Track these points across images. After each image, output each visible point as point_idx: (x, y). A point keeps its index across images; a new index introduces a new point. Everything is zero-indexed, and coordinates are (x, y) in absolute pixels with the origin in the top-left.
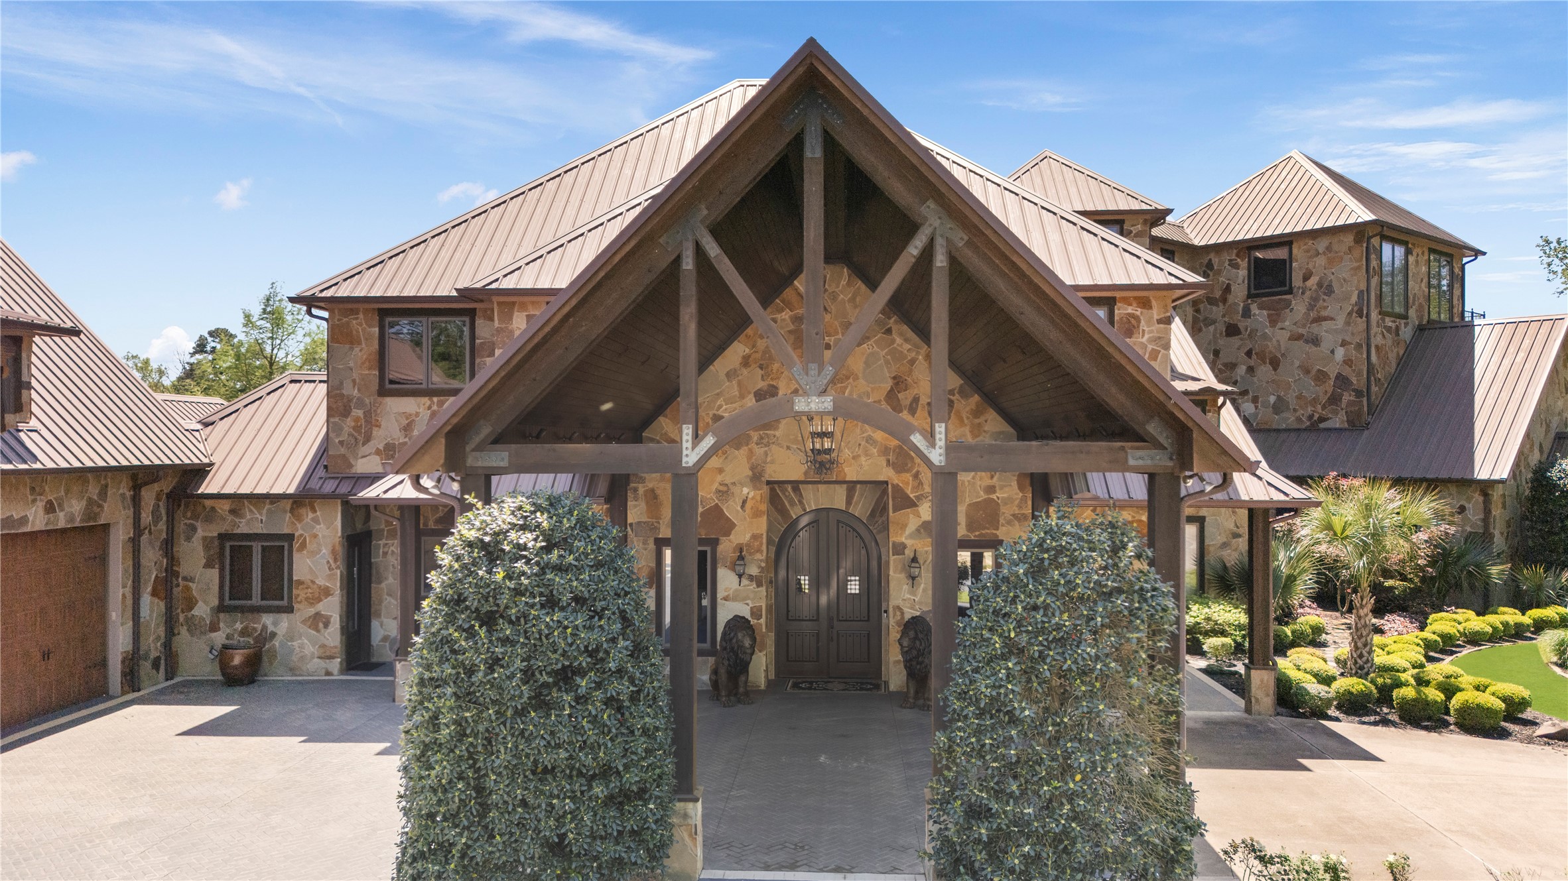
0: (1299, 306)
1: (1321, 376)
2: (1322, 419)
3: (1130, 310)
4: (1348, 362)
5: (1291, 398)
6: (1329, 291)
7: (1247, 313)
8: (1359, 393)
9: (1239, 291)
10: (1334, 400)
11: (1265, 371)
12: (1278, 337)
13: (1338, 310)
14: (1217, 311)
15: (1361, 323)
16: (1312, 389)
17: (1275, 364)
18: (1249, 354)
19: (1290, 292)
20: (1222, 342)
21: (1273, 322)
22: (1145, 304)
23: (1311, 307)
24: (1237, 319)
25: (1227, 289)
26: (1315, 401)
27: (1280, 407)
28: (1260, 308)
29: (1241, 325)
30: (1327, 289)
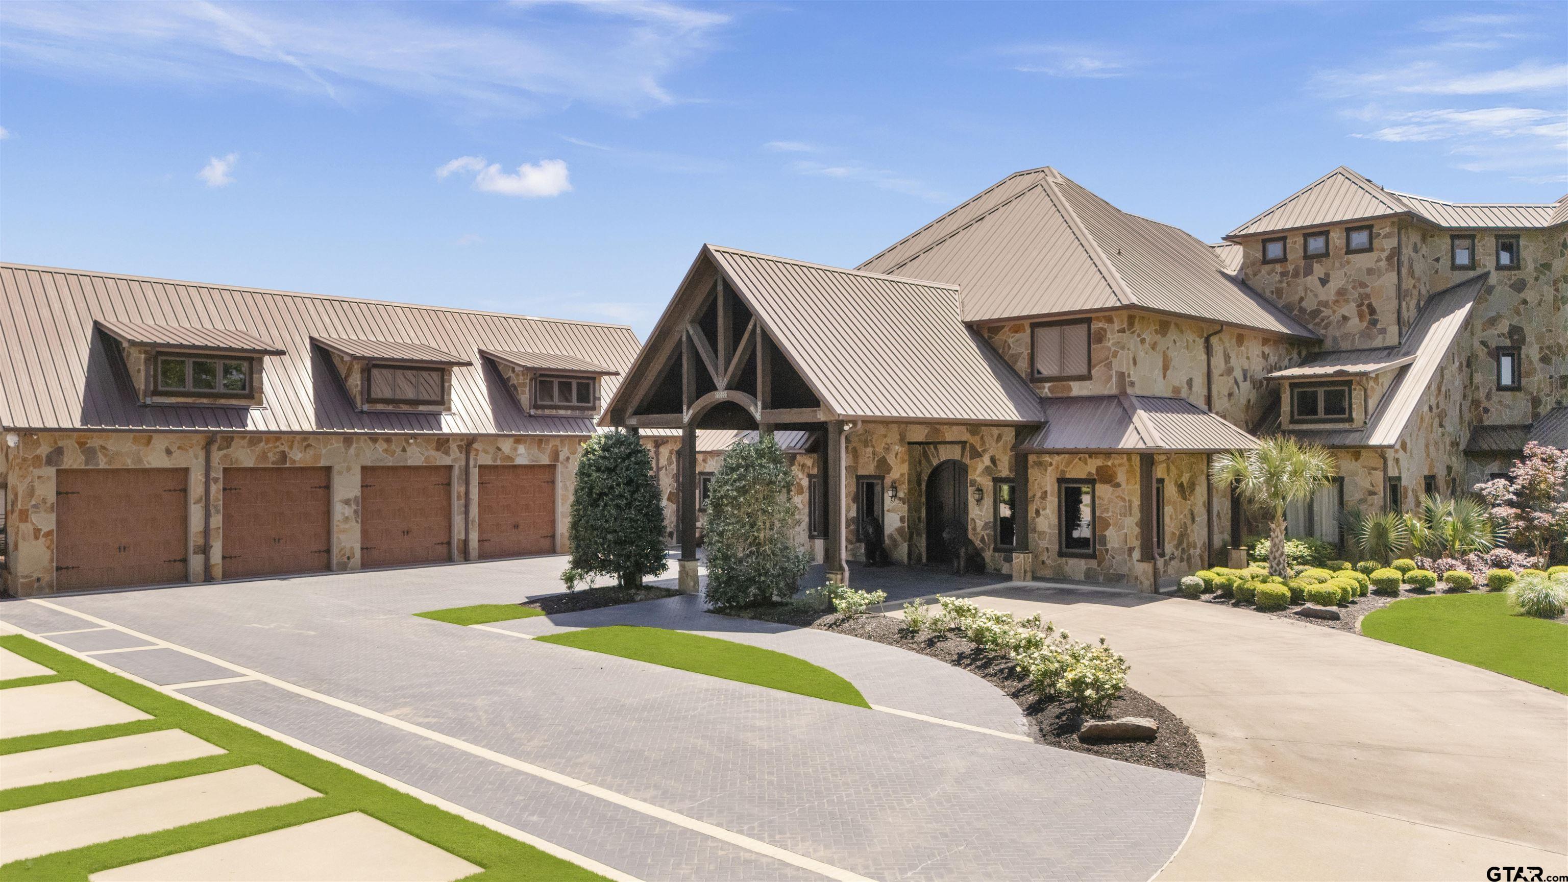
3: (1101, 325)
22: (1110, 320)
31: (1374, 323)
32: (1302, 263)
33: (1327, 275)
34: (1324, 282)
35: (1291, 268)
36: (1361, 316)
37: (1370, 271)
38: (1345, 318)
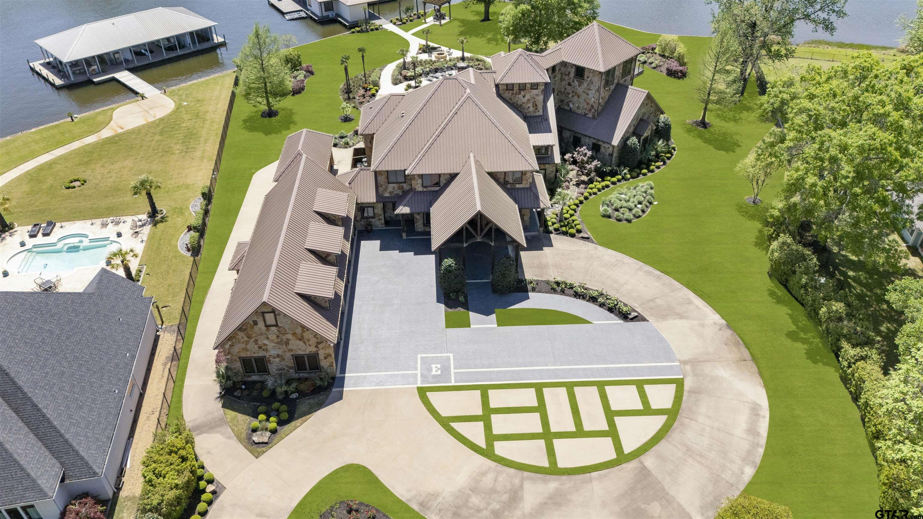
0: (585, 85)
1: (588, 104)
2: (587, 114)
4: (594, 102)
5: (581, 106)
6: (592, 83)
7: (573, 81)
8: (595, 111)
9: (572, 75)
10: (590, 110)
11: (576, 97)
12: (580, 90)
13: (594, 88)
14: (566, 78)
15: (598, 94)
16: (586, 106)
17: (578, 97)
18: (573, 92)
19: (584, 80)
20: (567, 86)
21: (580, 86)
23: (588, 85)
24: (571, 81)
25: (569, 73)
26: (586, 109)
27: (578, 108)
28: (577, 81)
29: (572, 84)
30: (591, 82)
31: (536, 109)
32: (518, 91)
33: (525, 95)
34: (524, 97)
35: (515, 92)
36: (533, 107)
37: (537, 95)
38: (529, 107)
